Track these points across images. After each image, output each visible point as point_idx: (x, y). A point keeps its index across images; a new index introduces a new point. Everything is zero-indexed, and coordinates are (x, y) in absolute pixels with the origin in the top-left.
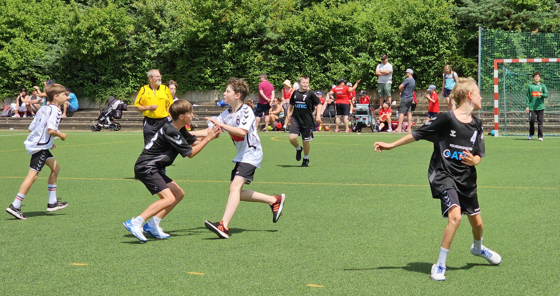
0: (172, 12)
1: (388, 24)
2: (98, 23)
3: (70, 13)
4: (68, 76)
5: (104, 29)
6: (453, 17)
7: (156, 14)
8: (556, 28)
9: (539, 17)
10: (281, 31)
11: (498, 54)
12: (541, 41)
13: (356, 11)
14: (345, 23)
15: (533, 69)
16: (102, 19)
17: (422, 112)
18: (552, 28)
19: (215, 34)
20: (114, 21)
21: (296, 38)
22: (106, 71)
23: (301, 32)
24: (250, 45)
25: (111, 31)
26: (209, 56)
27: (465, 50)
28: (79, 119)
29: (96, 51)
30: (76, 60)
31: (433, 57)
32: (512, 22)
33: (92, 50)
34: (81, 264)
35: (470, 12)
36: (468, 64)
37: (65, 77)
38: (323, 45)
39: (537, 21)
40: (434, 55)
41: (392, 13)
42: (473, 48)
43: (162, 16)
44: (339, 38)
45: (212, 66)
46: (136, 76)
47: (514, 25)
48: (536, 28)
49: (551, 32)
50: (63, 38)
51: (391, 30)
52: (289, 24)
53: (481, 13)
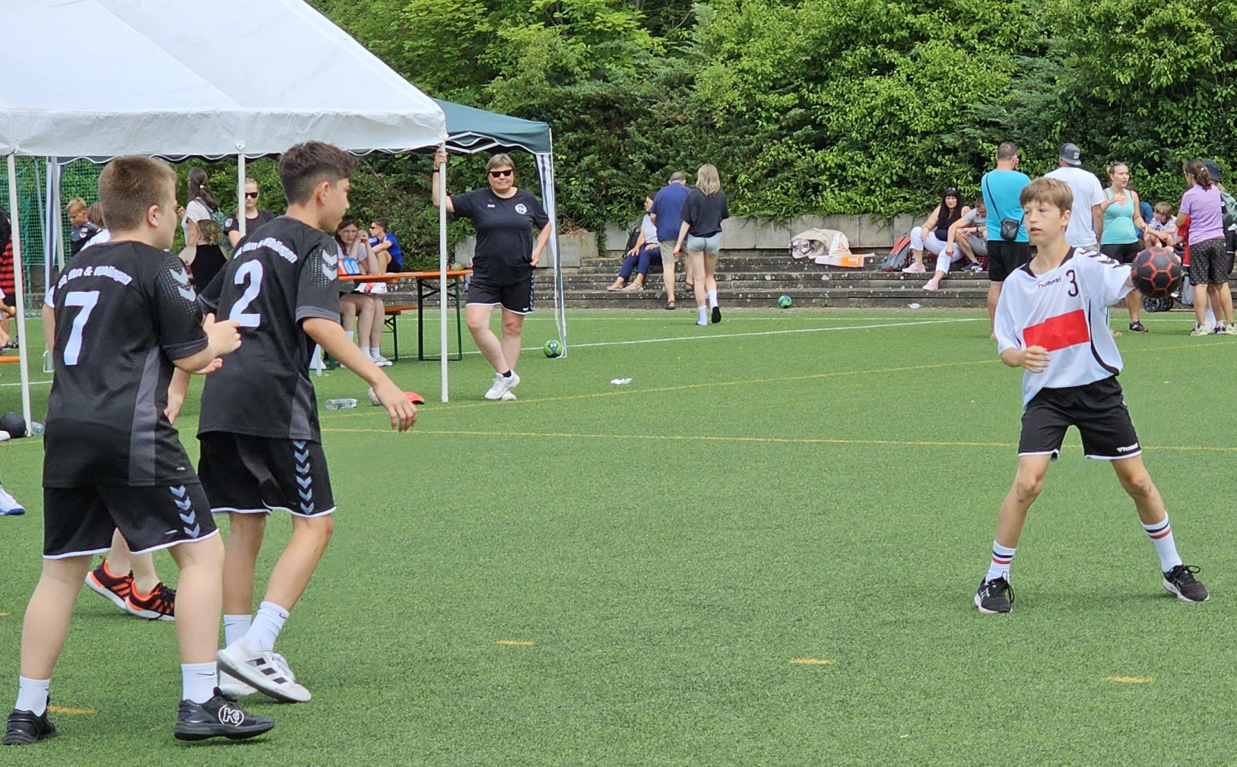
5: (1183, 10)
22: (1185, 134)
25: (1202, 16)
29: (1159, 76)
30: (1100, 102)
33: (1145, 73)
50: (1062, 40)
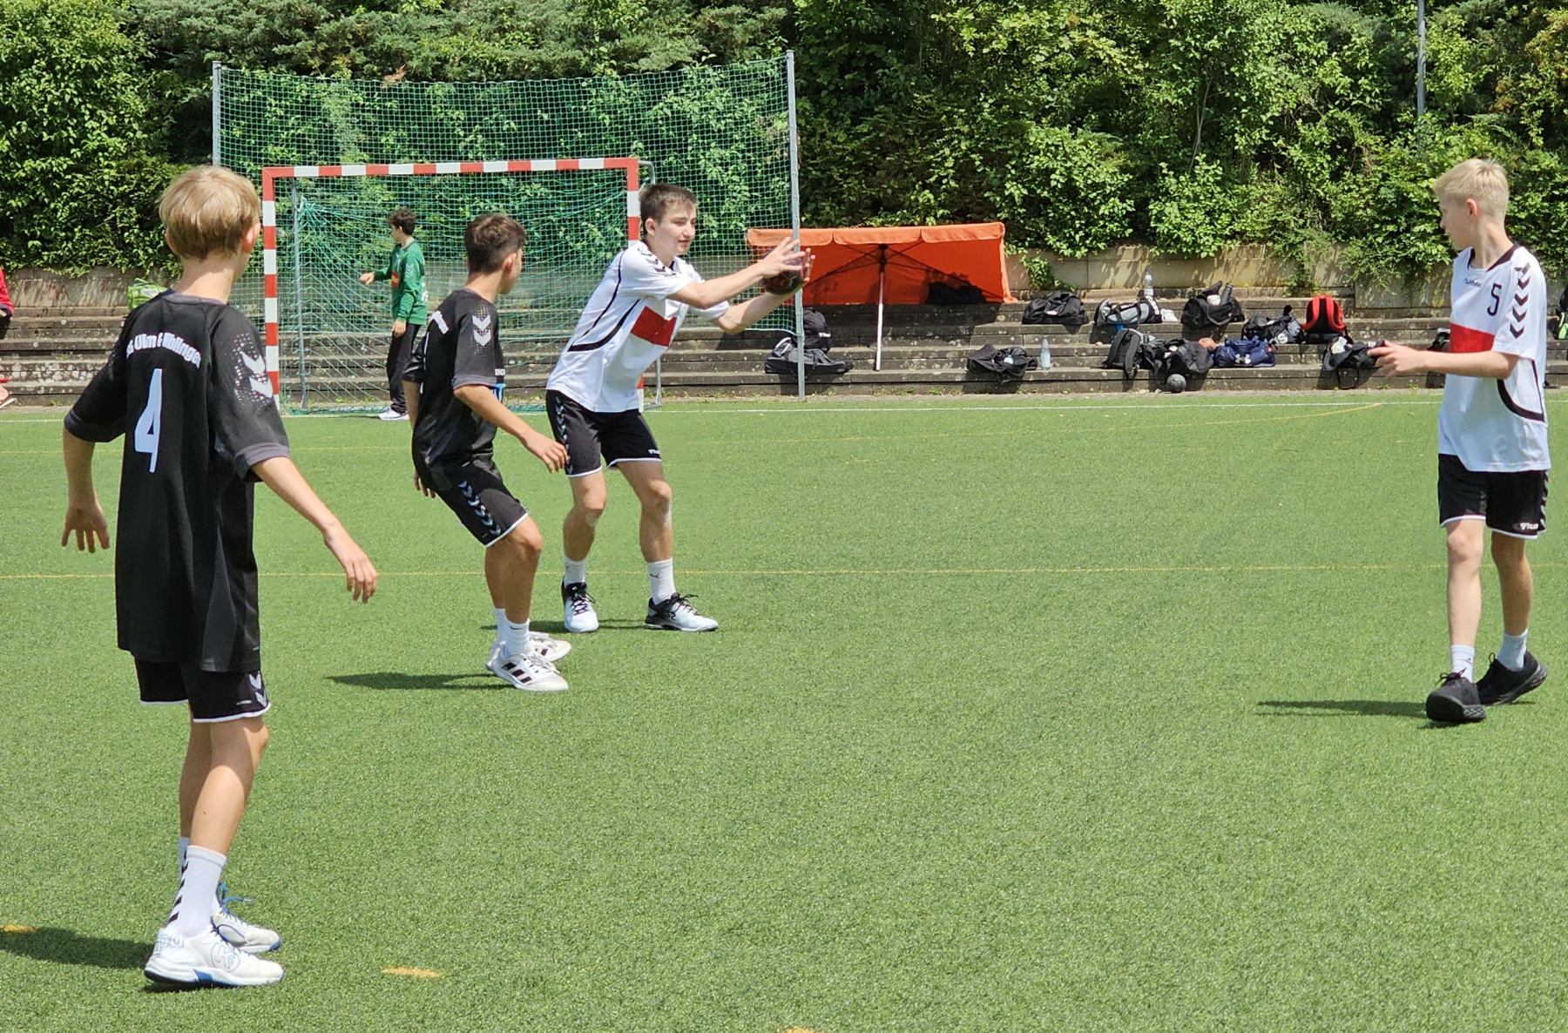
6: (129, 29)
8: (460, 65)
9: (405, 32)
11: (278, 149)
12: (412, 109)
15: (389, 196)
17: (30, 340)
18: (447, 67)
27: (170, 138)
32: (321, 48)
35: (186, 14)
39: (400, 43)
40: (70, 156)
42: (196, 132)
47: (327, 56)
48: (399, 67)
49: (446, 80)
53: (221, 16)
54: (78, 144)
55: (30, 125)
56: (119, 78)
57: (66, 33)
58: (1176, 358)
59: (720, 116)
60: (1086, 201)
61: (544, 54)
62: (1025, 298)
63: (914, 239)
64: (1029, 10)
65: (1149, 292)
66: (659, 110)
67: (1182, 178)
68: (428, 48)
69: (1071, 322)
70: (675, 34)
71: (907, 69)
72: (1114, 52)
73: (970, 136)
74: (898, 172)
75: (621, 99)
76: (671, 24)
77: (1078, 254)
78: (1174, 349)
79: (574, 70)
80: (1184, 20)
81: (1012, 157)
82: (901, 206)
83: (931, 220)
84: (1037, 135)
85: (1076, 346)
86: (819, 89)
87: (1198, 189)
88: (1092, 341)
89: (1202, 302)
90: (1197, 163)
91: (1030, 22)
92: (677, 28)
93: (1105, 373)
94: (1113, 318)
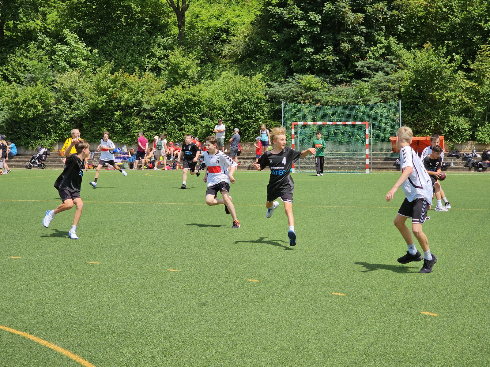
0: (80, 90)
1: (223, 99)
2: (30, 97)
3: (12, 91)
4: (10, 132)
5: (35, 101)
6: (265, 95)
7: (70, 92)
8: (331, 102)
9: (320, 96)
10: (152, 103)
11: (294, 119)
12: (322, 111)
13: (202, 91)
14: (194, 98)
15: (317, 129)
16: (33, 95)
17: (244, 156)
18: (329, 103)
19: (109, 105)
20: (41, 96)
21: (163, 108)
22: (35, 129)
23: (165, 104)
24: (132, 113)
25: (39, 102)
26: (105, 120)
27: (273, 116)
28: (17, 161)
29: (29, 116)
30: (15, 122)
31: (252, 121)
32: (303, 99)
33: (26, 115)
34: (16, 257)
35: (276, 92)
36: (275, 125)
37: (8, 133)
38: (180, 113)
39: (319, 98)
40: (253, 119)
41: (226, 92)
42: (278, 115)
43: (74, 93)
44: (191, 108)
45: (107, 126)
46: (56, 133)
47: (304, 100)
48: (319, 102)
49: (328, 105)
50: (7, 107)
51: (225, 103)
52: (158, 99)
53: (283, 92)
54: (255, 117)
55: (245, 113)
56: (263, 104)
57: (253, 95)
58: (480, 164)
59: (385, 114)
60: (461, 132)
61: (348, 100)
62: (448, 152)
63: (425, 139)
64: (450, 92)
65: (475, 151)
66: (372, 112)
67: (482, 127)
68: (325, 99)
69: (458, 157)
70: (376, 97)
71: (424, 104)
72: (468, 101)
73: (437, 118)
74: (422, 125)
75: (364, 110)
76: (375, 95)
77: (460, 143)
78: (480, 163)
79: (354, 104)
80: (484, 94)
81: (446, 123)
82: (422, 133)
83: (428, 135)
84: (451, 118)
85: (459, 162)
86: (405, 108)
87: (486, 129)
88: (462, 161)
89: (486, 153)
90: (486, 124)
91: (451, 95)
92: (376, 95)
93: (465, 167)
94: (467, 156)
